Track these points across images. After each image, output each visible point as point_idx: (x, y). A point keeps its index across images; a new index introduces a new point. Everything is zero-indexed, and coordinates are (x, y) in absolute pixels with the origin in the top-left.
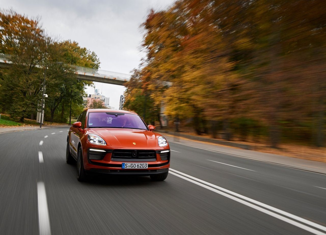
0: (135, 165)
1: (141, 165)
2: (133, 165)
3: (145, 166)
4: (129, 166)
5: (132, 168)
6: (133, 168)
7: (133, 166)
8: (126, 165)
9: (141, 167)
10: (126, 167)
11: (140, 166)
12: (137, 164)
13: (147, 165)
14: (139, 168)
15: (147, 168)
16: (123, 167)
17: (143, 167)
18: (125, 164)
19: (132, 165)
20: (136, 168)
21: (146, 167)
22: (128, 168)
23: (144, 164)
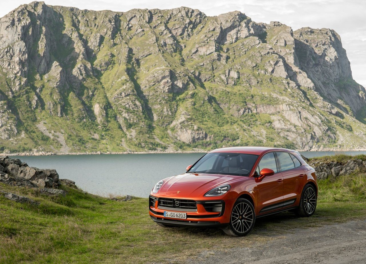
0: (174, 214)
3: (183, 216)
4: (169, 215)
6: (173, 217)
9: (180, 216)
10: (167, 215)
11: (179, 215)
12: (176, 213)
13: (186, 216)
14: (178, 218)
15: (186, 218)
16: (165, 215)
18: (166, 212)
19: (172, 214)
20: (176, 217)
22: (168, 217)
23: (183, 214)
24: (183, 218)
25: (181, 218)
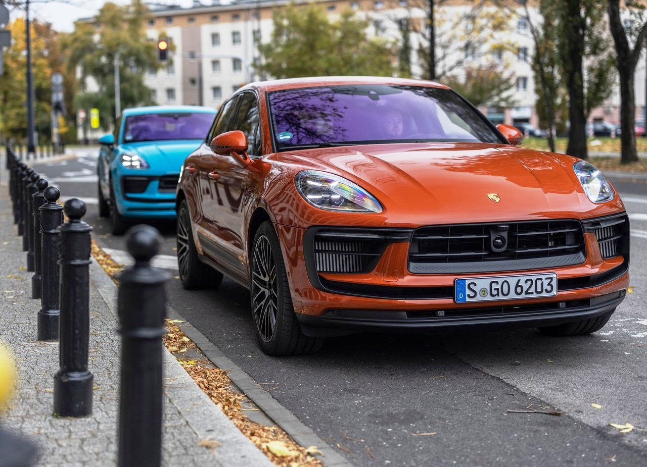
0: (505, 285)
1: (529, 283)
2: (499, 287)
3: (545, 287)
4: (483, 291)
5: (496, 298)
6: (501, 297)
7: (497, 290)
8: (472, 286)
9: (532, 290)
10: (472, 294)
11: (525, 288)
12: (512, 280)
13: (554, 283)
14: (523, 296)
15: (555, 292)
16: (461, 296)
17: (539, 290)
18: (467, 282)
19: (494, 286)
20: (512, 296)
21: (549, 288)
22: (479, 298)
23: (543, 277)
24: (544, 294)
25: (535, 295)
